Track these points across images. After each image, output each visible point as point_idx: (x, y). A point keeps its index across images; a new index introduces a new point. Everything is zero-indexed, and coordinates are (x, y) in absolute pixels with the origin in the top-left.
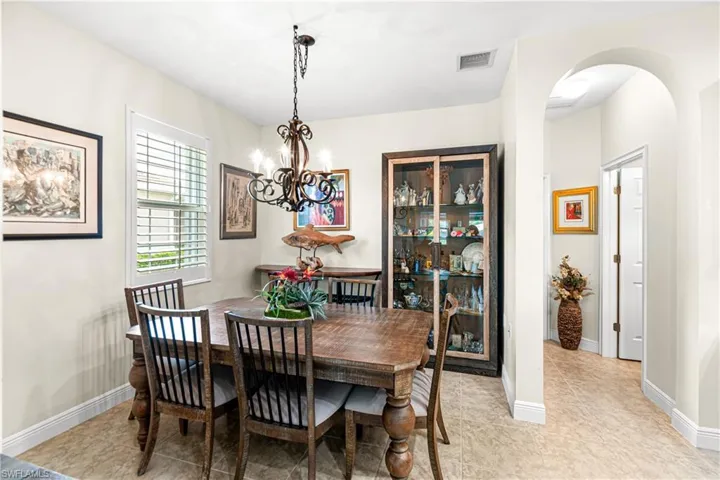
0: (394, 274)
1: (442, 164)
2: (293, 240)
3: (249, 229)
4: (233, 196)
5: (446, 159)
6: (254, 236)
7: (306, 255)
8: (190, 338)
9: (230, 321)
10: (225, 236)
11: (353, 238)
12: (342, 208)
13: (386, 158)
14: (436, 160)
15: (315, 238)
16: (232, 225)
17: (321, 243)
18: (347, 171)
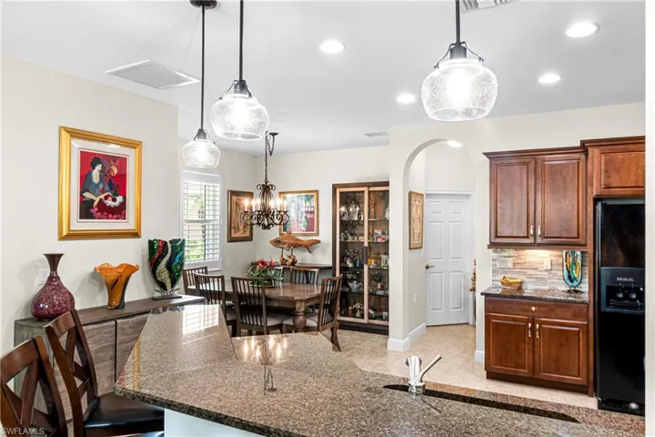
0: (341, 267)
1: (369, 192)
2: (277, 243)
3: (247, 234)
4: (236, 212)
5: (371, 189)
6: (251, 240)
7: (286, 254)
8: (217, 289)
9: (233, 280)
10: (231, 240)
11: (319, 242)
12: (313, 219)
13: (335, 187)
14: (365, 189)
15: (292, 242)
16: (235, 232)
17: (297, 245)
18: (317, 191)
